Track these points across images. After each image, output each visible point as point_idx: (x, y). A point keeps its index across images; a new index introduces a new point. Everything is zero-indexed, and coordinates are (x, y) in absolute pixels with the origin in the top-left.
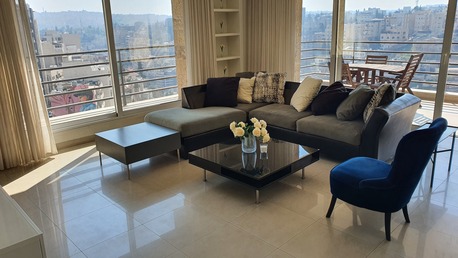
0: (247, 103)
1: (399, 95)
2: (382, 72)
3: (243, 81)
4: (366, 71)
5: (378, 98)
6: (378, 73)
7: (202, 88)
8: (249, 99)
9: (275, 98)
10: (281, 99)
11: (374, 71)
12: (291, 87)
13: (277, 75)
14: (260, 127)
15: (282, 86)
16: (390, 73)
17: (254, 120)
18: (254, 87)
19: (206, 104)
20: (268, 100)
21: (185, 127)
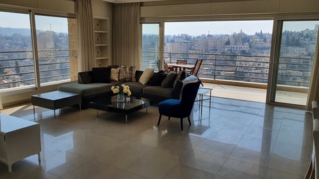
0: (115, 81)
1: (188, 76)
2: (184, 68)
3: (112, 69)
4: (176, 67)
5: (179, 76)
6: (182, 69)
7: (90, 73)
8: (117, 79)
9: (131, 79)
10: (134, 79)
11: (180, 68)
12: (139, 73)
13: (132, 67)
14: (126, 88)
15: (134, 73)
16: (188, 68)
17: (123, 85)
18: (119, 73)
19: (92, 82)
20: (127, 80)
21: (84, 92)
